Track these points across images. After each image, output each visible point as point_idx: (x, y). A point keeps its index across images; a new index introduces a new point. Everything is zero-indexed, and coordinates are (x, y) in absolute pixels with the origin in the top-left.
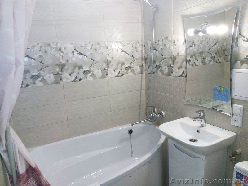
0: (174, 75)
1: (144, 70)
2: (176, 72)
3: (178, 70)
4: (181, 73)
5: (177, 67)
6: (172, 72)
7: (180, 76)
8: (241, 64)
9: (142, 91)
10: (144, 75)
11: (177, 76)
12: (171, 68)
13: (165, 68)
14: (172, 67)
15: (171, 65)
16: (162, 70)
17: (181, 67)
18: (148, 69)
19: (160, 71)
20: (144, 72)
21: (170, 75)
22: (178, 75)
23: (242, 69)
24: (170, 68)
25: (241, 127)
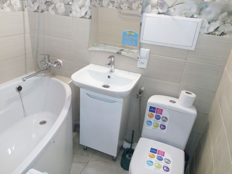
0: (74, 16)
1: (26, 7)
2: (77, 12)
3: (79, 9)
4: (83, 14)
5: (77, 6)
6: (71, 12)
7: (82, 18)
8: (151, 8)
9: (26, 35)
10: (26, 12)
11: (77, 17)
12: (70, 7)
13: (61, 6)
14: (71, 5)
15: (68, 3)
16: (55, 8)
17: (84, 7)
18: (32, 5)
19: (53, 9)
20: (26, 9)
21: (68, 15)
22: (79, 15)
23: (152, 13)
24: (68, 6)
25: (146, 68)
